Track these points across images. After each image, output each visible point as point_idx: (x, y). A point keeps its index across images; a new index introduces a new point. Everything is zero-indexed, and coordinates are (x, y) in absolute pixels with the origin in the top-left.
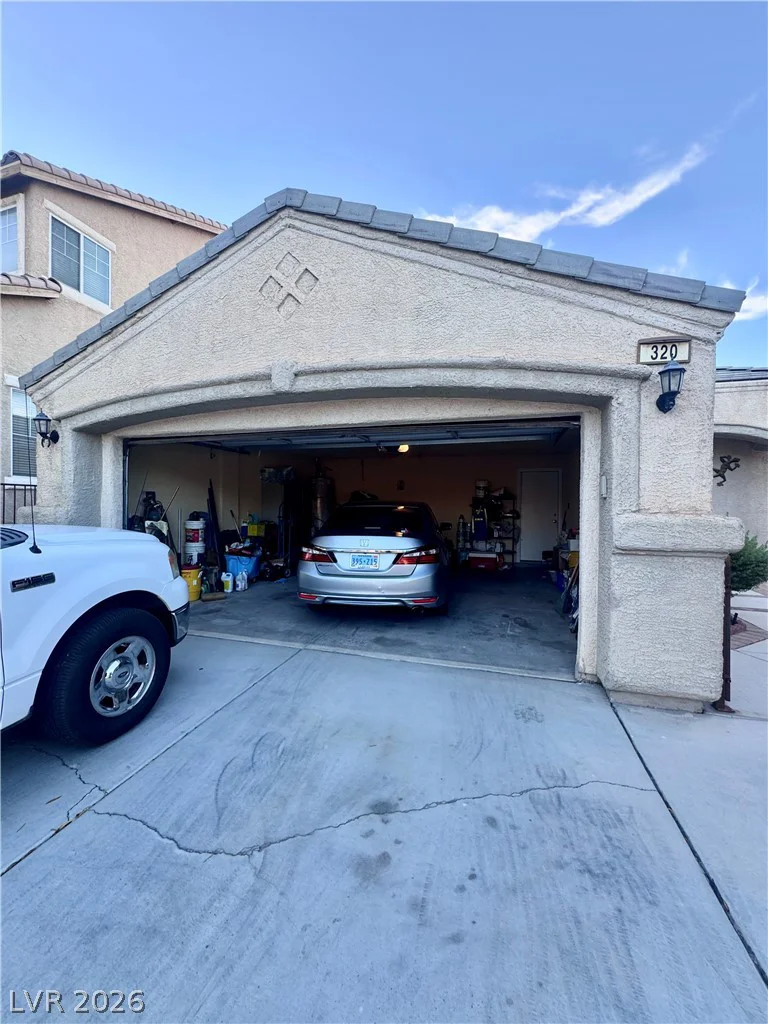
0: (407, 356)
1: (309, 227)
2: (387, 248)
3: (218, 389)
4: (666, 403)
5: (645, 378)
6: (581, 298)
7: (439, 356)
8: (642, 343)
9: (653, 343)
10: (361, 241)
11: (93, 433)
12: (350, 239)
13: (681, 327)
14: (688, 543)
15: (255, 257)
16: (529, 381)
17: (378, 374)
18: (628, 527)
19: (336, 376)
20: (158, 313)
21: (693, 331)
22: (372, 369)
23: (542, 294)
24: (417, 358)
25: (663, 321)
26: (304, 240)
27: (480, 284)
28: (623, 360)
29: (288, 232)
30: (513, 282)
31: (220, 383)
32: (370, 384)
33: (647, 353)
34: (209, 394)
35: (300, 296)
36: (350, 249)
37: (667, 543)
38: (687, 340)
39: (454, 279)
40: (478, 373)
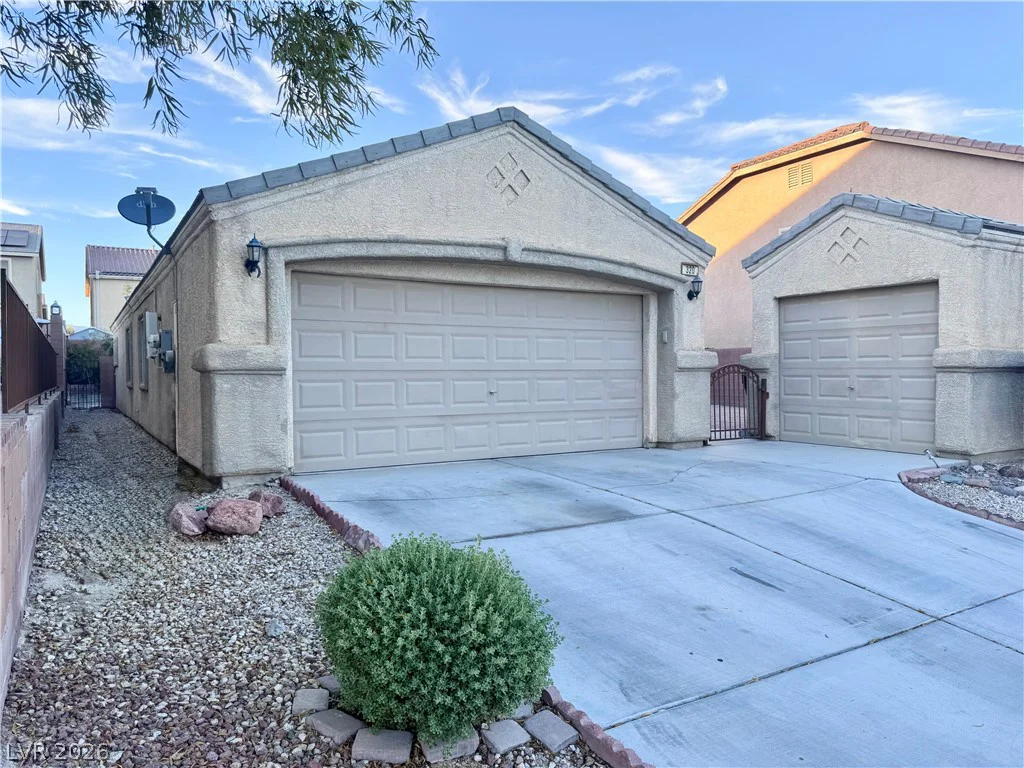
0: (583, 249)
1: (525, 140)
2: (572, 173)
3: (459, 248)
4: (691, 296)
5: (684, 282)
6: (662, 235)
7: (597, 253)
8: (683, 264)
9: (688, 265)
10: (558, 164)
12: (551, 159)
13: (696, 259)
16: (643, 277)
17: (571, 259)
19: (547, 255)
21: (699, 261)
22: (569, 255)
23: (646, 228)
25: (691, 255)
26: (521, 148)
27: (619, 213)
28: (676, 272)
29: (509, 138)
30: (635, 217)
32: (566, 265)
33: (685, 269)
35: (518, 189)
36: (550, 166)
38: (697, 265)
39: (610, 206)
40: (622, 268)
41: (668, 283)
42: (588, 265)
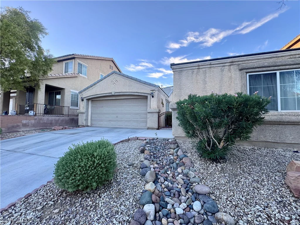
4: (153, 97)
5: (151, 94)
6: (145, 85)
7: (131, 91)
9: (152, 90)
11: (88, 100)
13: (154, 89)
14: (154, 111)
15: (111, 78)
16: (140, 94)
18: (148, 110)
19: (120, 93)
20: (98, 84)
21: (156, 89)
22: (123, 92)
24: (129, 91)
25: (153, 88)
26: (116, 77)
27: (135, 83)
28: (149, 92)
29: (114, 75)
30: (139, 83)
31: (106, 93)
33: (151, 91)
34: (104, 95)
35: (116, 83)
37: (152, 111)
38: (155, 90)
39: (133, 83)
40: (135, 93)
41: (146, 95)
42: (128, 94)
